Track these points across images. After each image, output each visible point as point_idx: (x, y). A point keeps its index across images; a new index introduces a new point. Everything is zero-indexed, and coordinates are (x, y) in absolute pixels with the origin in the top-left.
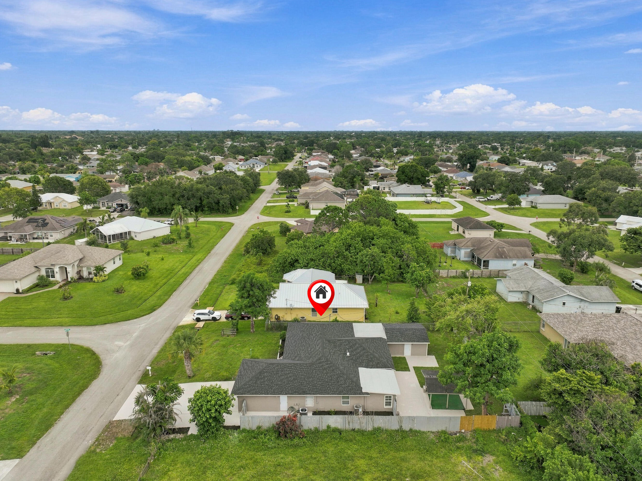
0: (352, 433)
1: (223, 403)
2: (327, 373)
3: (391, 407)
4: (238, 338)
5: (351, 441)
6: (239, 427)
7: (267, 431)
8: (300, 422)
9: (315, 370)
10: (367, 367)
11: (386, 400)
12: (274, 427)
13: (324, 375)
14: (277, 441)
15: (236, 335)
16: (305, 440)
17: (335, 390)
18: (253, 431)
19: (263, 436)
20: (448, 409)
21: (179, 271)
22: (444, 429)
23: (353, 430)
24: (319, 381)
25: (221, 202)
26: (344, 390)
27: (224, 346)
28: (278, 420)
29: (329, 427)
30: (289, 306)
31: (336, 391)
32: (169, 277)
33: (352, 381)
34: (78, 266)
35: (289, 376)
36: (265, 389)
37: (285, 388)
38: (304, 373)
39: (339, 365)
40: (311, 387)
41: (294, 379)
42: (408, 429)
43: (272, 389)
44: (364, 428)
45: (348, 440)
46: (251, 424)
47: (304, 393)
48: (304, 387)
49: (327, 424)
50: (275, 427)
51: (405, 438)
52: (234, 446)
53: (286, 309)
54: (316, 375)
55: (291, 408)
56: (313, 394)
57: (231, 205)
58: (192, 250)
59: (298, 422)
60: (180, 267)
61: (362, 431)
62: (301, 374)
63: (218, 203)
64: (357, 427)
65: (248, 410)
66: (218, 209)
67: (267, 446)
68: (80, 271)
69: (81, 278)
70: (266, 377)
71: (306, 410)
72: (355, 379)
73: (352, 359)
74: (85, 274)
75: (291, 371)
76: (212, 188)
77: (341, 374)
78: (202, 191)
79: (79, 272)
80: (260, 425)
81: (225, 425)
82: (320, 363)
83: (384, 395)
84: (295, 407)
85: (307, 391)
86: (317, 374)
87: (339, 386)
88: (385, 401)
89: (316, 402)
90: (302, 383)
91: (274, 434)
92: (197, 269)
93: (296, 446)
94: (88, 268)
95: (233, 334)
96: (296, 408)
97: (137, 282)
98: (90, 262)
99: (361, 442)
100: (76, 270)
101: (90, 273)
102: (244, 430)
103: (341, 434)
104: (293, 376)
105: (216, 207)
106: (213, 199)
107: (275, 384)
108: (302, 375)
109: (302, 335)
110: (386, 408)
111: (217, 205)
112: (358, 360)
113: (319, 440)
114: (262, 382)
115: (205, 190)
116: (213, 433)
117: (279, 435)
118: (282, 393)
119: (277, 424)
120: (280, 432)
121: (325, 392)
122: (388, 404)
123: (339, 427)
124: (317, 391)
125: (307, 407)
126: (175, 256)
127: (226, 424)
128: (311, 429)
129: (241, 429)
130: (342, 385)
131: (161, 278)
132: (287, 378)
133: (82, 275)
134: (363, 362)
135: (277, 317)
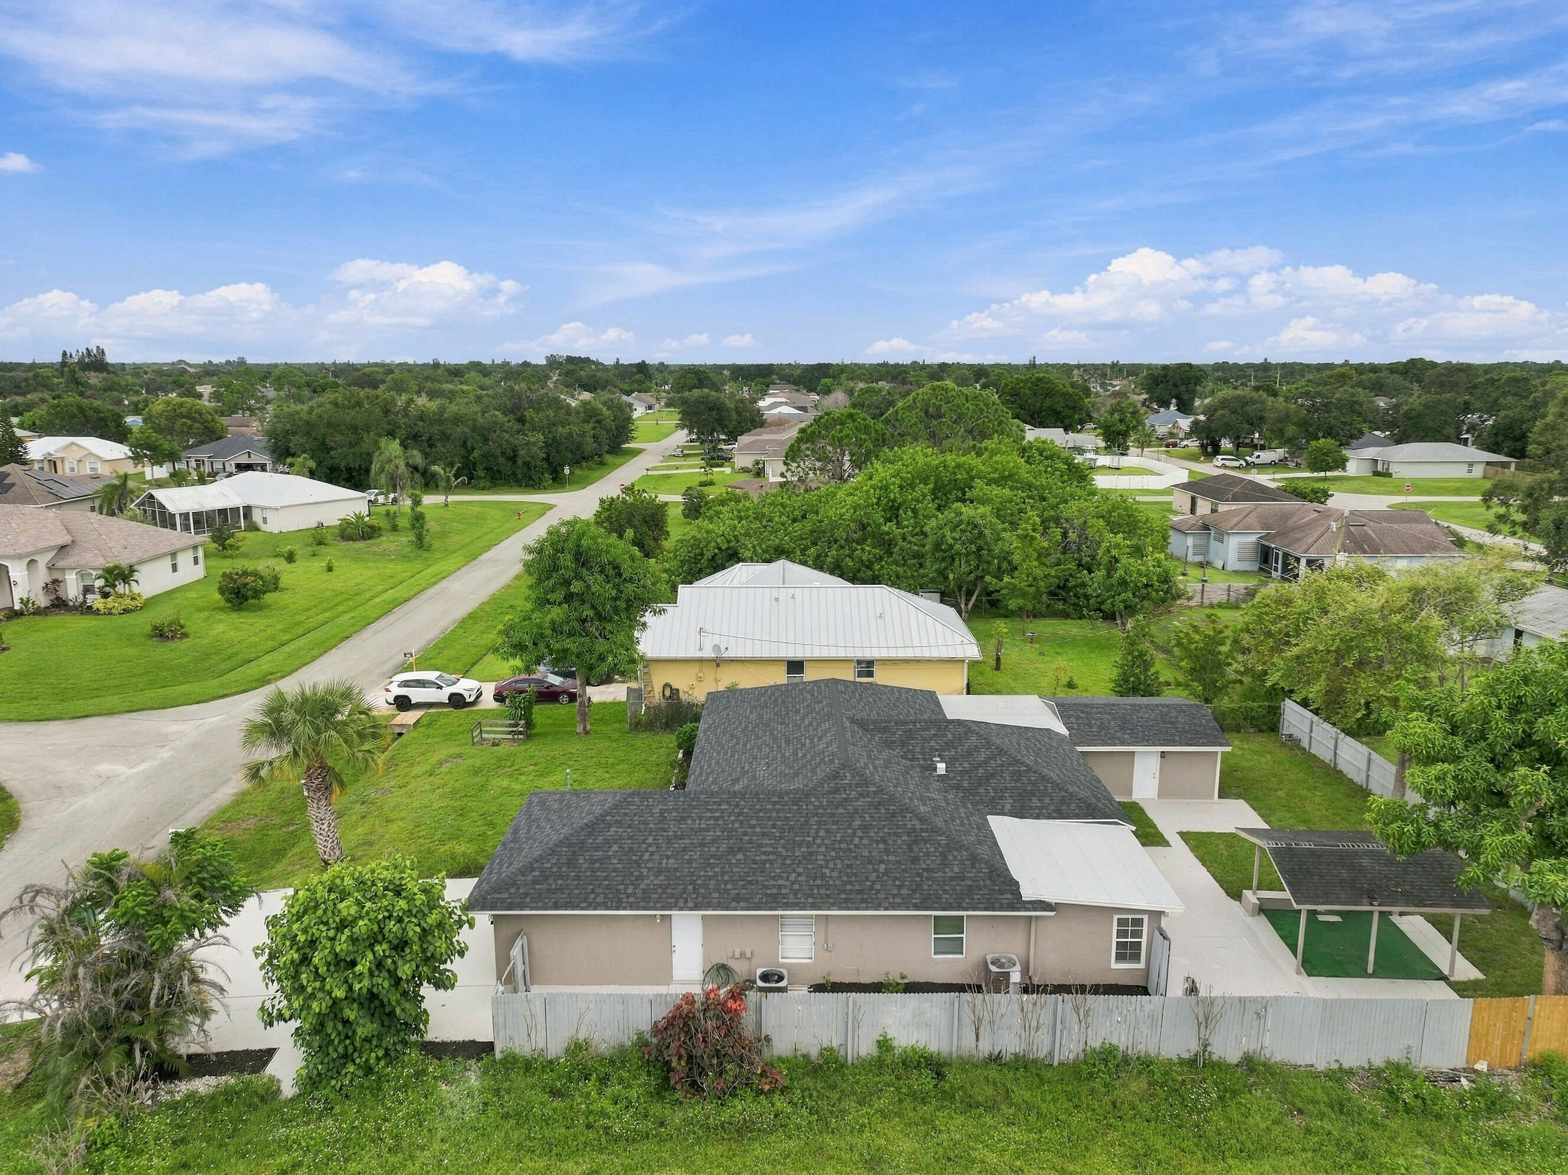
0: (993, 1073)
1: (413, 931)
2: (865, 828)
3: (1142, 965)
4: (533, 748)
5: (991, 1107)
6: (488, 1047)
7: (612, 1062)
8: (759, 1024)
9: (817, 815)
10: (1020, 812)
11: (1121, 934)
12: (642, 1043)
13: (854, 833)
14: (657, 1109)
15: (524, 742)
16: (780, 1103)
17: (904, 891)
18: (551, 1064)
19: (591, 1085)
20: (1373, 975)
21: (373, 597)
22: (1396, 1055)
23: (995, 1059)
24: (836, 858)
25: (522, 452)
26: (945, 892)
27: (476, 772)
28: (661, 1013)
29: (884, 1045)
30: (708, 653)
31: (910, 896)
32: (341, 608)
33: (974, 859)
34: (51, 568)
35: (709, 836)
36: (607, 887)
37: (692, 882)
38: (774, 826)
39: (911, 799)
40: (802, 878)
41: (731, 851)
42: (1233, 1057)
43: (636, 887)
44: (1042, 1054)
45: (978, 1105)
46: (542, 1035)
47: (776, 901)
48: (773, 878)
49: (876, 1036)
50: (647, 1044)
51: (1235, 1094)
52: (457, 1130)
53: (701, 661)
54: (822, 833)
55: (722, 970)
56: (814, 907)
57: (550, 464)
58: (425, 555)
59: (748, 1019)
60: (380, 588)
61: (1035, 1061)
62: (758, 830)
63: (513, 458)
64: (1009, 1043)
65: (532, 978)
66: (514, 474)
67: (607, 1129)
68: (55, 582)
69: (59, 605)
70: (616, 842)
71: (781, 978)
72: (982, 851)
73: (958, 787)
74: (72, 590)
75: (717, 819)
76: (496, 416)
77: (922, 830)
78: (470, 423)
79: (54, 586)
80: (581, 1036)
81: (429, 1037)
82: (836, 791)
83: (1108, 911)
84: (732, 964)
85: (784, 896)
86: (827, 831)
87: (919, 875)
88: (1115, 940)
89: (826, 947)
90: (764, 862)
91: (644, 1078)
92: (431, 592)
93: (742, 1131)
94: (82, 575)
95: (513, 740)
96: (740, 968)
97: (234, 615)
98: (88, 556)
99: (1039, 1114)
100: (43, 576)
101: (87, 590)
102: (511, 1061)
103: (940, 1076)
104: (729, 838)
105: (506, 467)
106: (500, 446)
107: (649, 869)
108: (763, 834)
109: (760, 717)
110: (1119, 969)
111: (510, 464)
112: (982, 790)
113: (844, 1105)
114: (597, 861)
115: (475, 420)
116: (369, 1070)
117: (667, 1079)
118: (681, 904)
119: (656, 1030)
120: (670, 1070)
121: (863, 901)
122: (1128, 951)
123: (933, 1048)
124: (828, 896)
125: (783, 965)
126: (371, 565)
127: (438, 1030)
128: (805, 1056)
129: (498, 1056)
130: (932, 870)
131: (314, 610)
132: (701, 845)
133: (61, 594)
134: (1001, 798)
135: (668, 693)
